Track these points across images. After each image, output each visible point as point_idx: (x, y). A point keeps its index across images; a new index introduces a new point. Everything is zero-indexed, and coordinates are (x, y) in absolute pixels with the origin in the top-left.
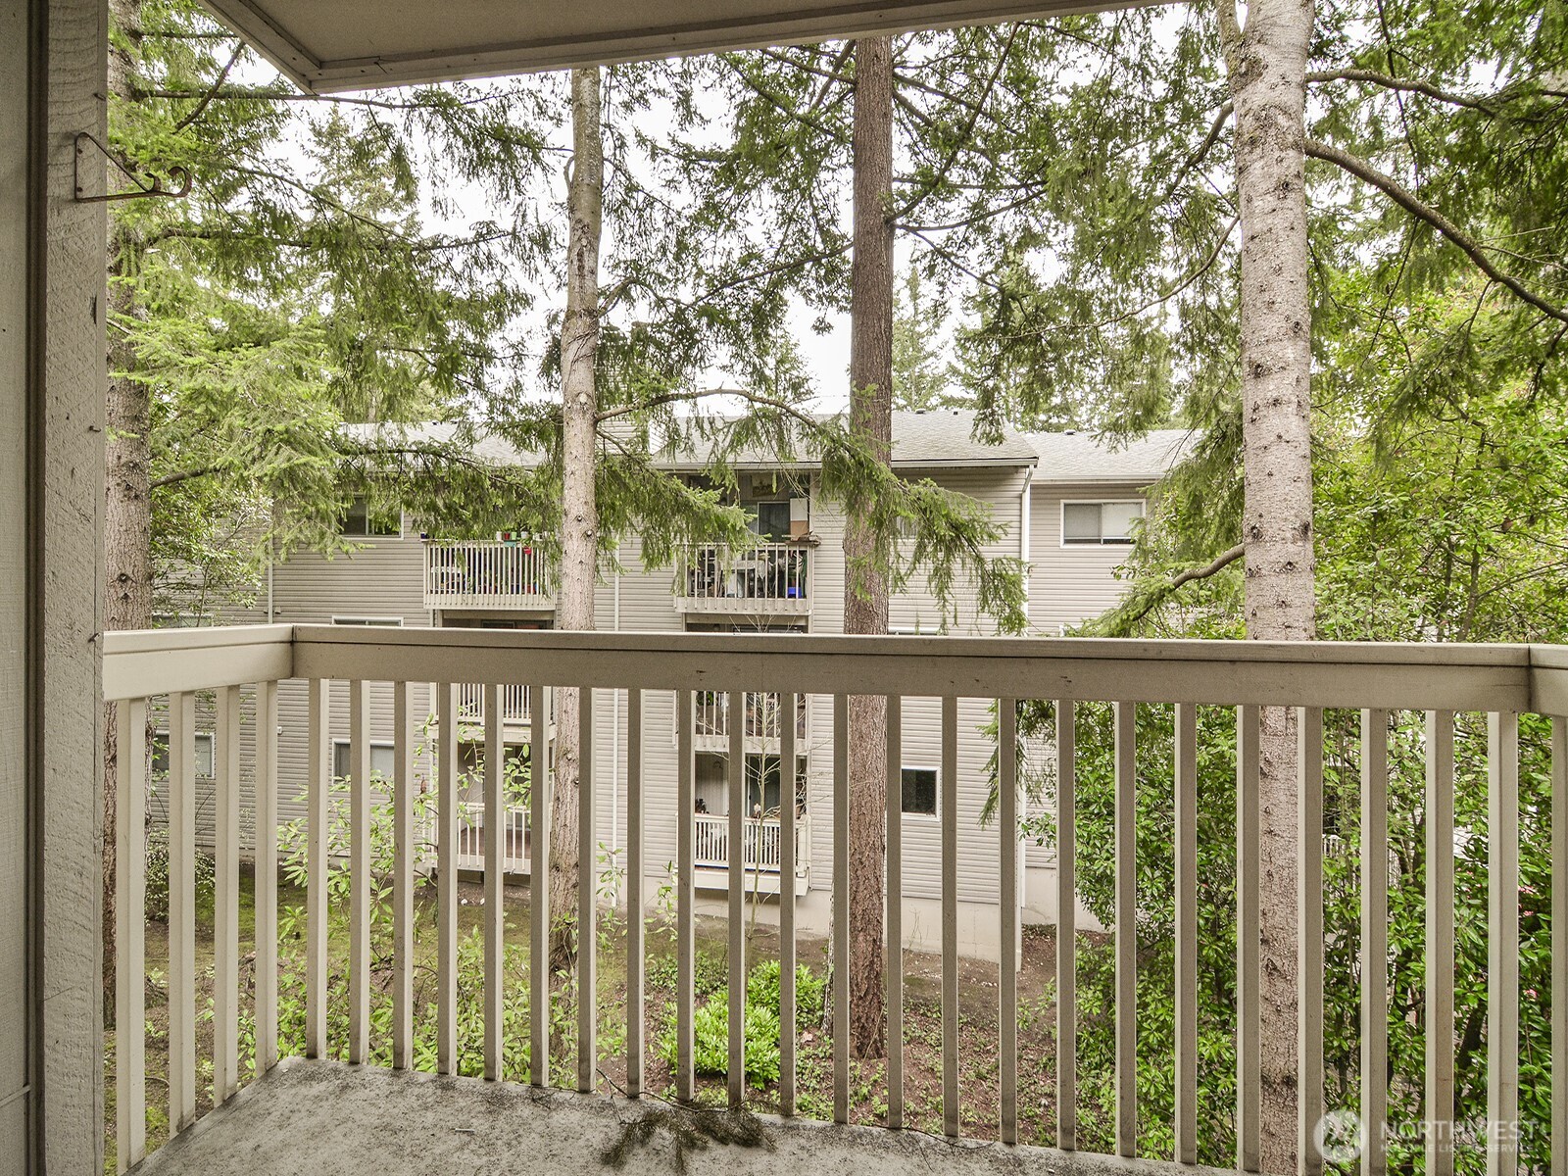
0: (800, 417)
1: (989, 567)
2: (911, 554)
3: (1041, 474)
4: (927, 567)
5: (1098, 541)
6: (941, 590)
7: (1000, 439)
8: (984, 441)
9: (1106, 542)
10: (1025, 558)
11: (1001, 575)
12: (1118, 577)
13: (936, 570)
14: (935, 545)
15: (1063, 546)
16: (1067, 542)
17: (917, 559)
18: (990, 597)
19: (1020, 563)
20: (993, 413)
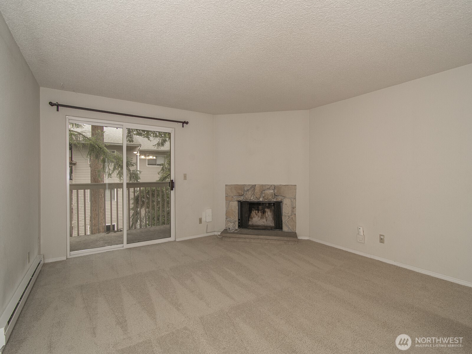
0: (82, 135)
1: (132, 172)
2: (112, 169)
3: (142, 148)
4: (116, 172)
5: (156, 165)
6: (120, 177)
7: (133, 141)
8: (128, 141)
9: (158, 165)
10: (138, 169)
11: (134, 174)
12: (159, 174)
13: (119, 173)
14: (118, 167)
15: (147, 166)
16: (148, 165)
17: (114, 170)
18: (132, 179)
19: (137, 170)
20: (131, 135)
